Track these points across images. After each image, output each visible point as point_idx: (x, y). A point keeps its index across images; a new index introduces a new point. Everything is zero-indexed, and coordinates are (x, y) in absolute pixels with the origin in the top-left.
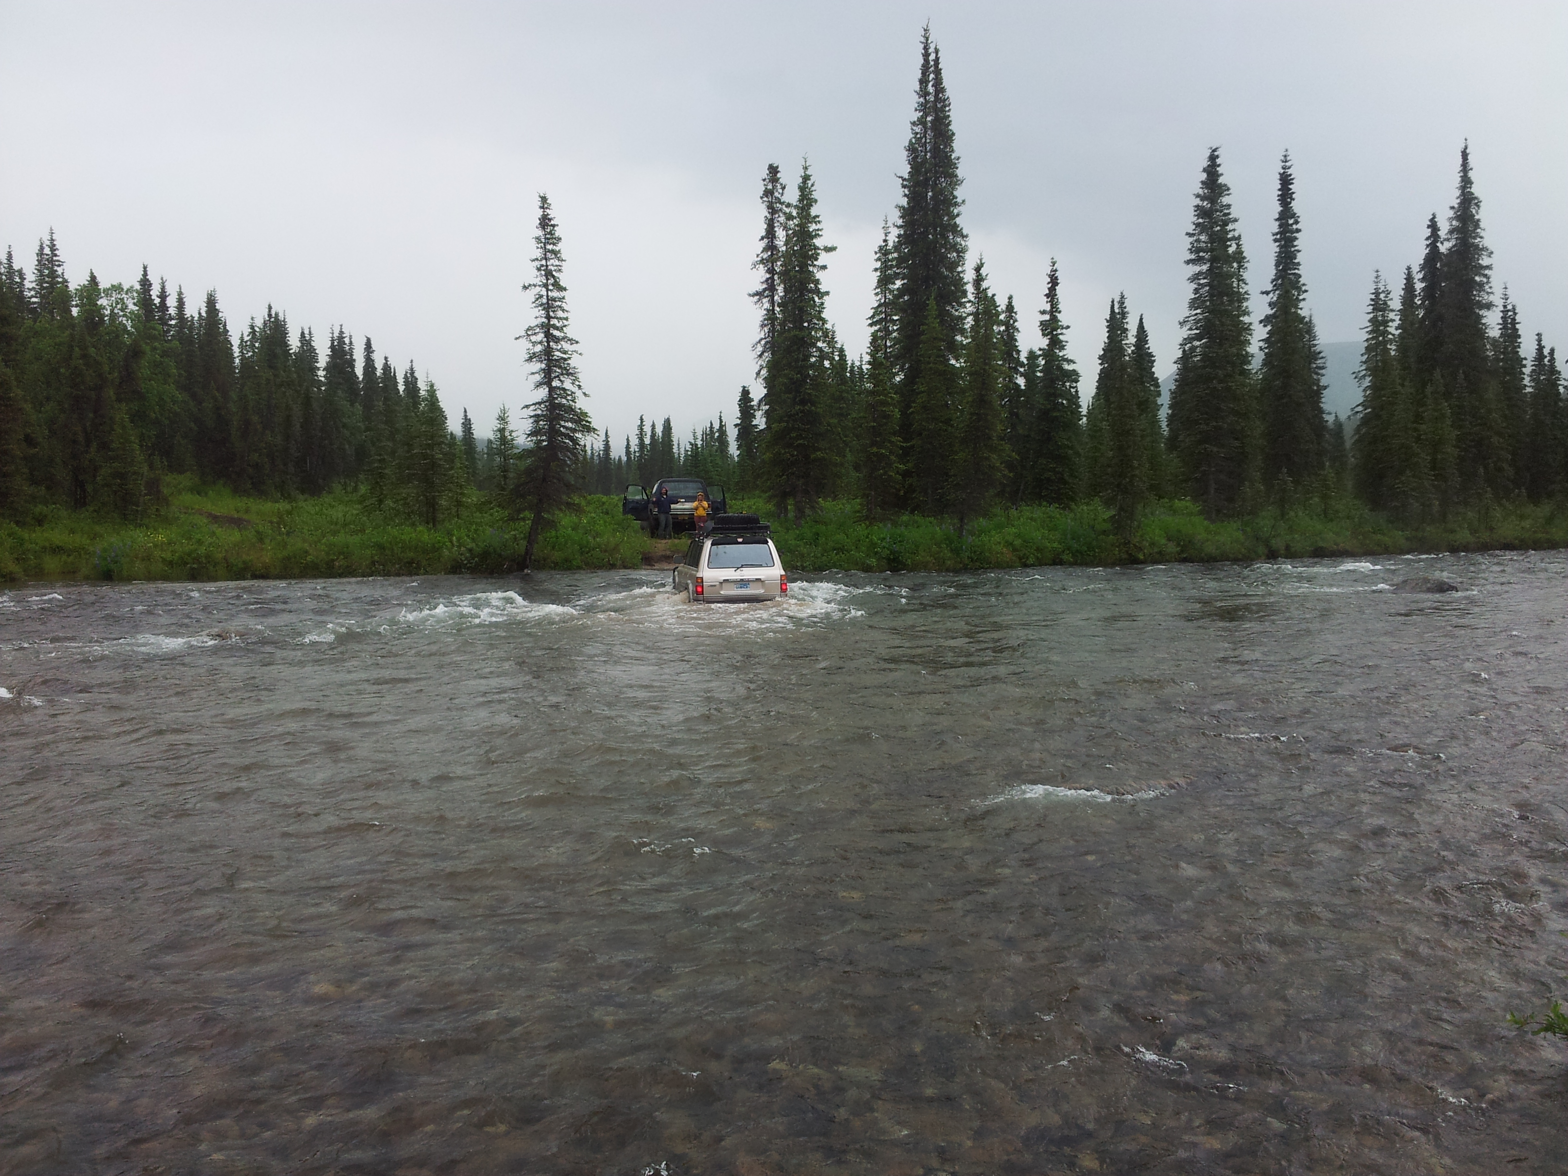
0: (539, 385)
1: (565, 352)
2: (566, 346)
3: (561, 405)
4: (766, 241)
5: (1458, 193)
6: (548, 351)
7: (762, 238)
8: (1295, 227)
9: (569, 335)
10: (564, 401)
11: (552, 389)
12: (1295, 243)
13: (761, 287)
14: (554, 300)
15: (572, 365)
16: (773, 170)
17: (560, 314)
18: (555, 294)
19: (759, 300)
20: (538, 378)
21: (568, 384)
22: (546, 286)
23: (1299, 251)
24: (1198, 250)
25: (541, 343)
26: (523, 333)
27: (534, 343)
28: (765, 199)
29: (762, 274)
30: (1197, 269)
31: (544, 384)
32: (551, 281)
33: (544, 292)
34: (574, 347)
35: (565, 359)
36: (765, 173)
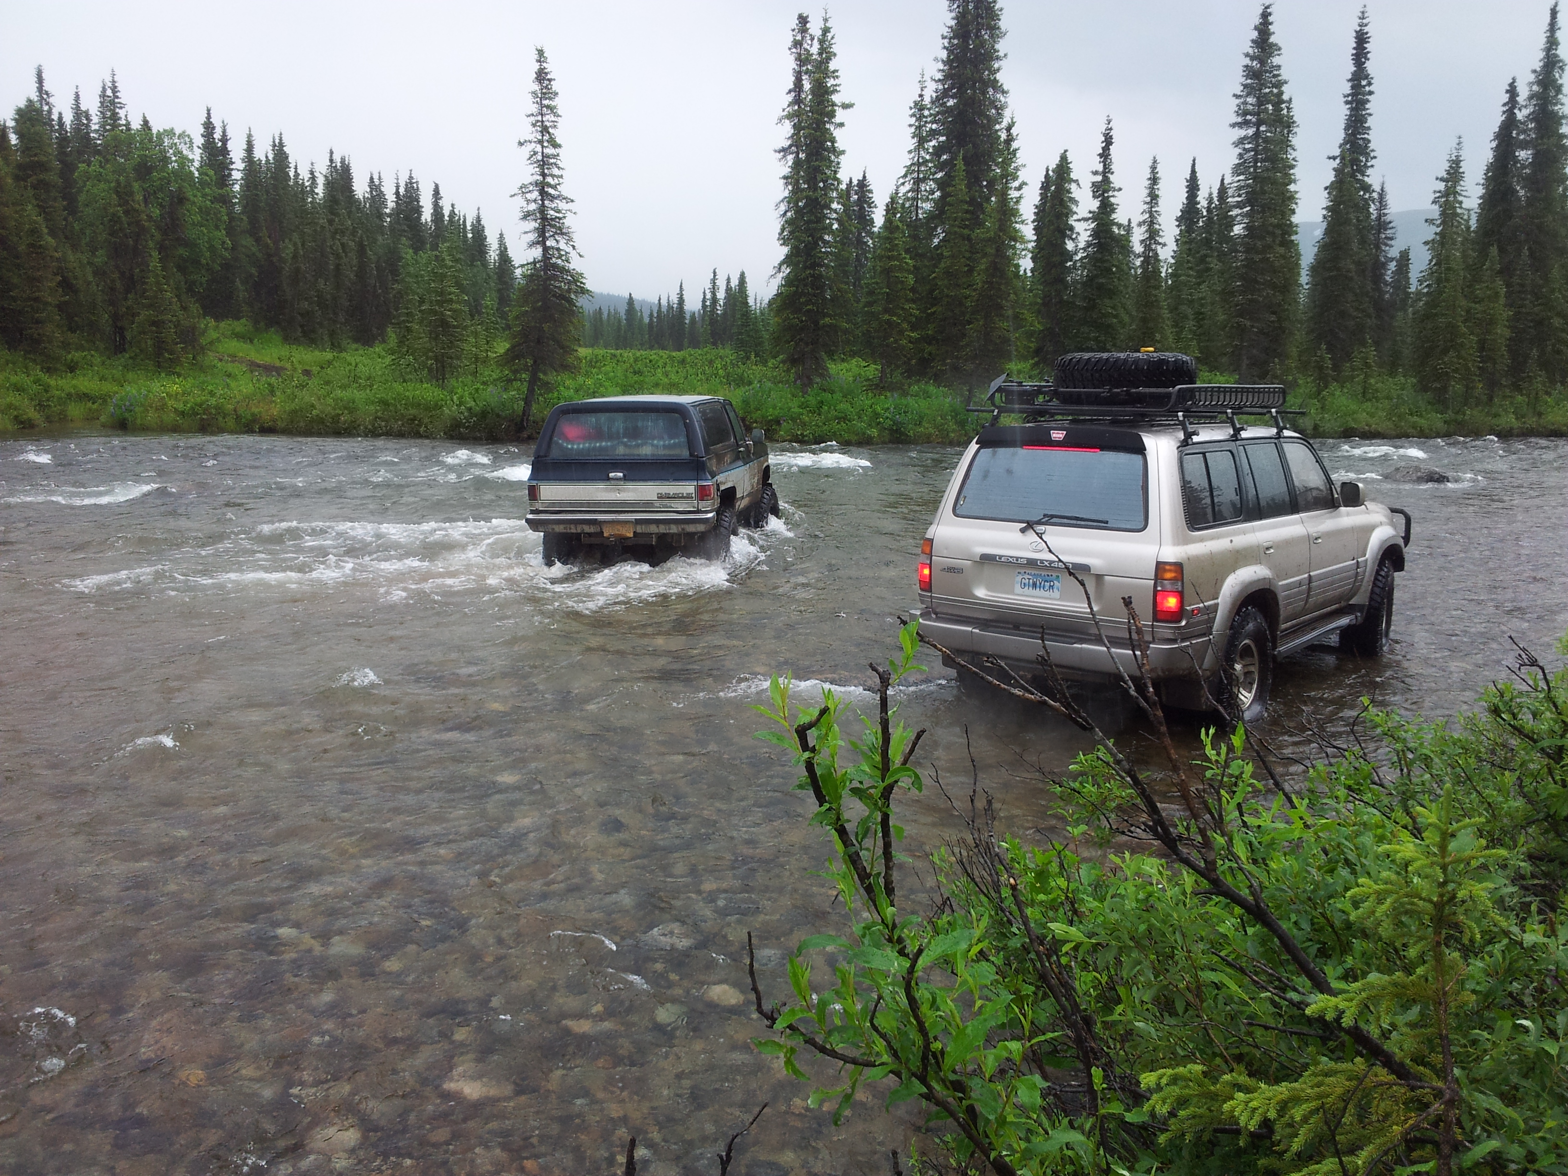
0: (532, 244)
1: (559, 211)
2: (562, 205)
3: (555, 266)
4: (793, 94)
5: (1542, 55)
6: (542, 209)
7: (790, 91)
8: (1367, 89)
9: (565, 193)
10: (559, 262)
11: (546, 249)
12: (1367, 106)
13: (787, 143)
14: (548, 157)
15: (566, 224)
16: (803, 20)
17: (555, 171)
18: (550, 151)
19: (784, 156)
20: (532, 237)
21: (562, 245)
22: (541, 142)
23: (1370, 115)
24: (1245, 113)
25: (535, 201)
26: (517, 191)
27: (528, 201)
28: (794, 50)
29: (787, 128)
30: (1242, 133)
31: (538, 243)
32: (546, 137)
33: (539, 148)
34: (570, 206)
35: (560, 219)
36: (794, 23)
